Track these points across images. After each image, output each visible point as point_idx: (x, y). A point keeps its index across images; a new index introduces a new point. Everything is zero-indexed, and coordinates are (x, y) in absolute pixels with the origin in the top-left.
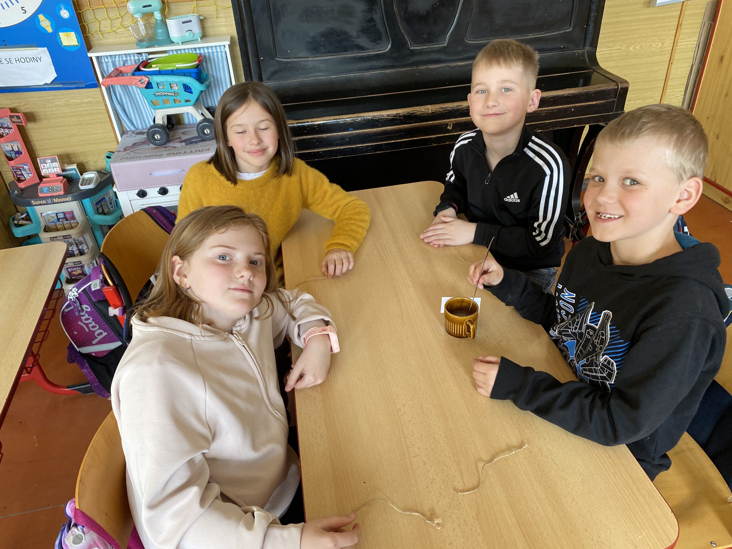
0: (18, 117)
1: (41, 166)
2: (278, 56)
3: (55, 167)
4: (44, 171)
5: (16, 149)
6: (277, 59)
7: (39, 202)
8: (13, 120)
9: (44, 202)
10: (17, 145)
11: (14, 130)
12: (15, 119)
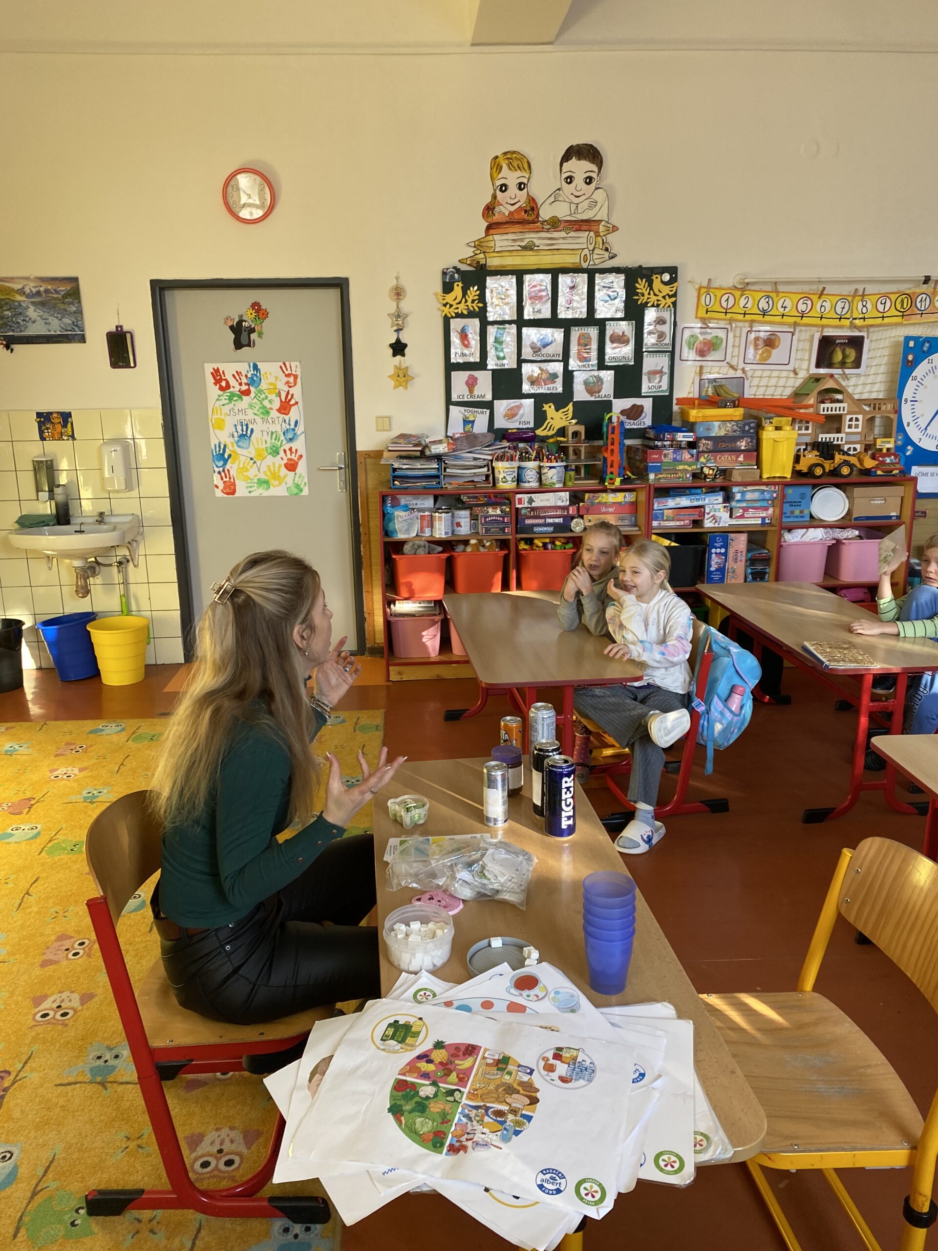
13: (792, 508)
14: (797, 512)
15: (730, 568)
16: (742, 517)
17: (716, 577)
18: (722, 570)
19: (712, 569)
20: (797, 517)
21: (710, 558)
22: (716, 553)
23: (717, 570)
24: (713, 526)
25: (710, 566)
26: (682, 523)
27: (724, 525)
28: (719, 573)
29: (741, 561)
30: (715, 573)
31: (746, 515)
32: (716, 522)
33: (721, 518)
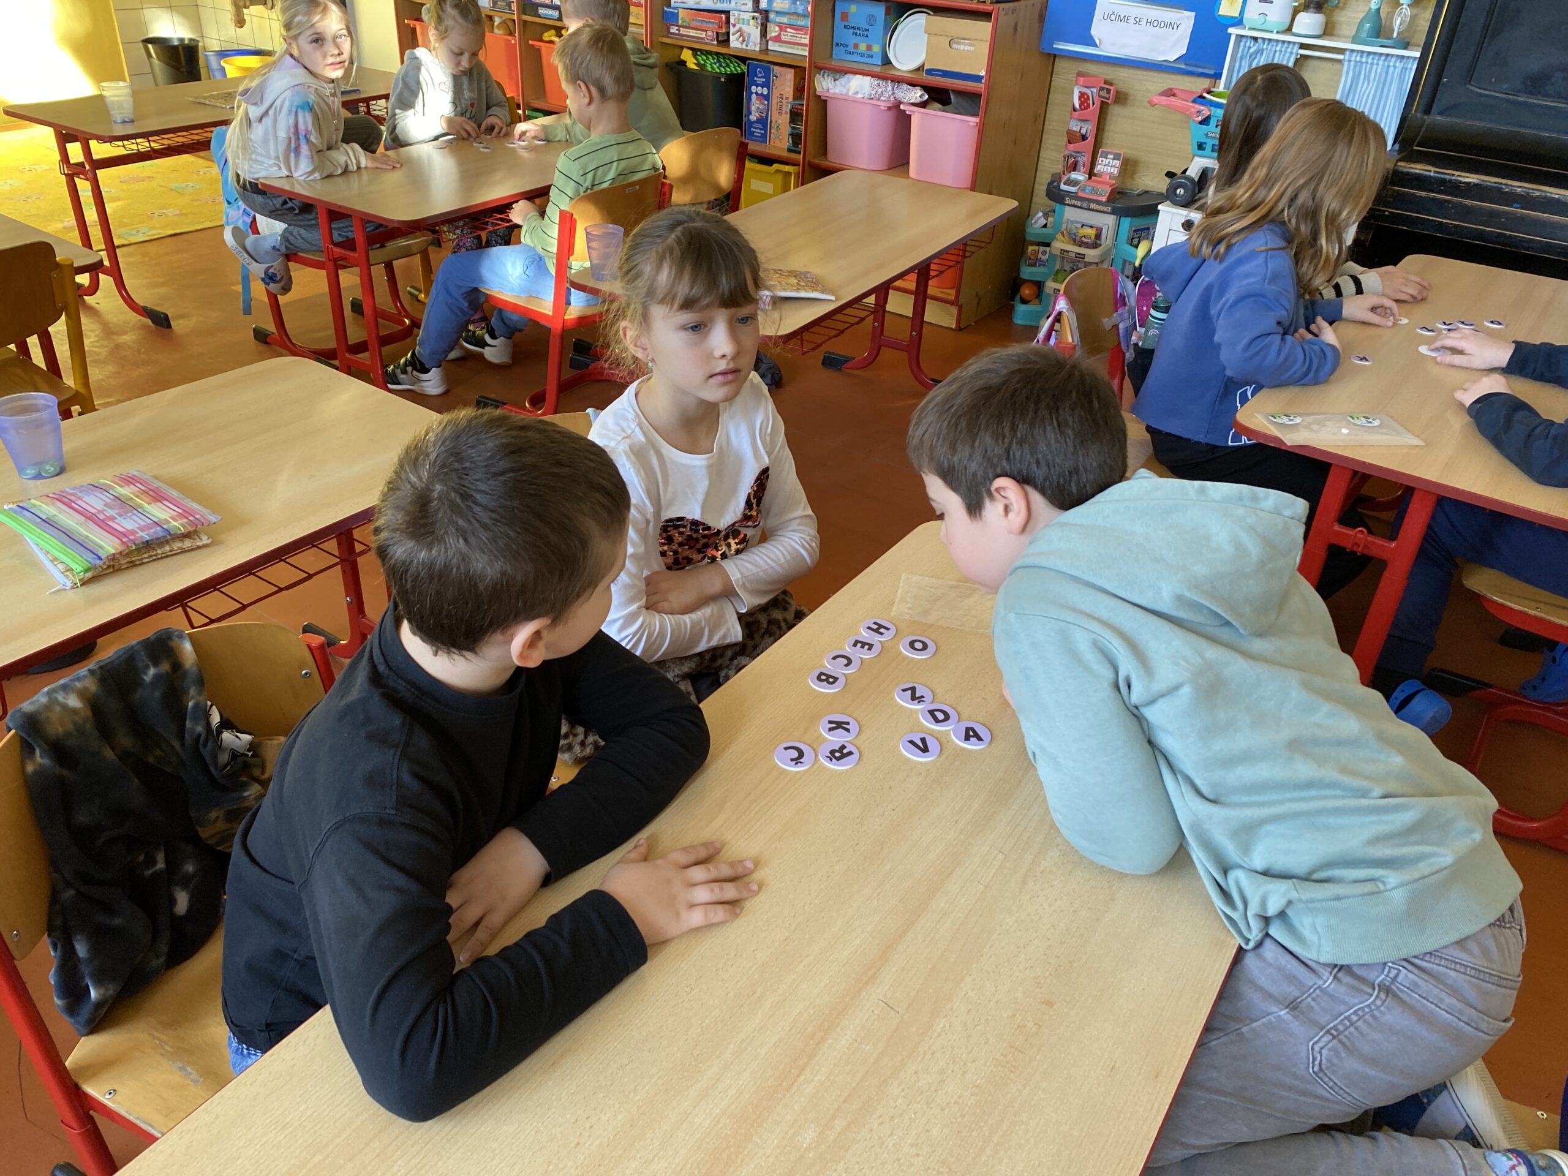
0: (1109, 91)
1: (1100, 160)
2: (1472, 83)
3: (1114, 167)
4: (1099, 166)
5: (1083, 131)
6: (1468, 86)
7: (1073, 202)
8: (1101, 93)
9: (1079, 203)
10: (1087, 128)
11: (1095, 109)
12: (1104, 93)
13: (856, 39)
14: (863, 47)
15: (774, 121)
16: (777, 39)
17: (758, 132)
18: (763, 121)
19: (753, 118)
20: (862, 55)
21: (750, 99)
22: (756, 93)
23: (758, 121)
24: (739, 46)
25: (750, 113)
26: (703, 35)
27: (753, 48)
28: (760, 126)
29: (786, 113)
30: (755, 125)
31: (783, 38)
32: (744, 41)
33: (749, 35)
